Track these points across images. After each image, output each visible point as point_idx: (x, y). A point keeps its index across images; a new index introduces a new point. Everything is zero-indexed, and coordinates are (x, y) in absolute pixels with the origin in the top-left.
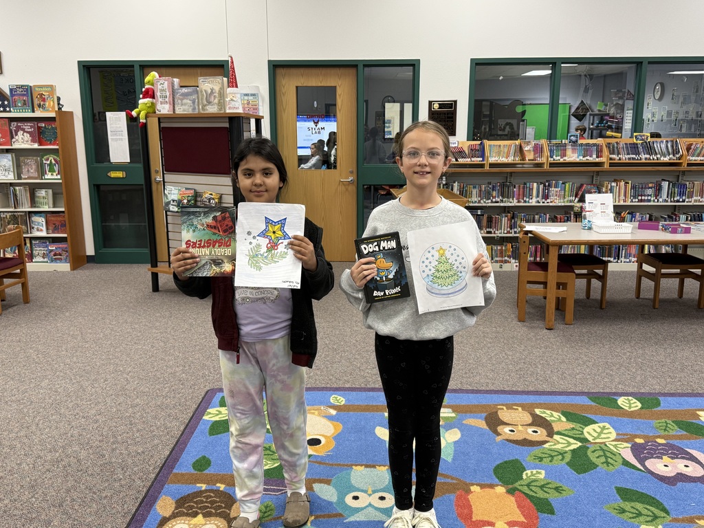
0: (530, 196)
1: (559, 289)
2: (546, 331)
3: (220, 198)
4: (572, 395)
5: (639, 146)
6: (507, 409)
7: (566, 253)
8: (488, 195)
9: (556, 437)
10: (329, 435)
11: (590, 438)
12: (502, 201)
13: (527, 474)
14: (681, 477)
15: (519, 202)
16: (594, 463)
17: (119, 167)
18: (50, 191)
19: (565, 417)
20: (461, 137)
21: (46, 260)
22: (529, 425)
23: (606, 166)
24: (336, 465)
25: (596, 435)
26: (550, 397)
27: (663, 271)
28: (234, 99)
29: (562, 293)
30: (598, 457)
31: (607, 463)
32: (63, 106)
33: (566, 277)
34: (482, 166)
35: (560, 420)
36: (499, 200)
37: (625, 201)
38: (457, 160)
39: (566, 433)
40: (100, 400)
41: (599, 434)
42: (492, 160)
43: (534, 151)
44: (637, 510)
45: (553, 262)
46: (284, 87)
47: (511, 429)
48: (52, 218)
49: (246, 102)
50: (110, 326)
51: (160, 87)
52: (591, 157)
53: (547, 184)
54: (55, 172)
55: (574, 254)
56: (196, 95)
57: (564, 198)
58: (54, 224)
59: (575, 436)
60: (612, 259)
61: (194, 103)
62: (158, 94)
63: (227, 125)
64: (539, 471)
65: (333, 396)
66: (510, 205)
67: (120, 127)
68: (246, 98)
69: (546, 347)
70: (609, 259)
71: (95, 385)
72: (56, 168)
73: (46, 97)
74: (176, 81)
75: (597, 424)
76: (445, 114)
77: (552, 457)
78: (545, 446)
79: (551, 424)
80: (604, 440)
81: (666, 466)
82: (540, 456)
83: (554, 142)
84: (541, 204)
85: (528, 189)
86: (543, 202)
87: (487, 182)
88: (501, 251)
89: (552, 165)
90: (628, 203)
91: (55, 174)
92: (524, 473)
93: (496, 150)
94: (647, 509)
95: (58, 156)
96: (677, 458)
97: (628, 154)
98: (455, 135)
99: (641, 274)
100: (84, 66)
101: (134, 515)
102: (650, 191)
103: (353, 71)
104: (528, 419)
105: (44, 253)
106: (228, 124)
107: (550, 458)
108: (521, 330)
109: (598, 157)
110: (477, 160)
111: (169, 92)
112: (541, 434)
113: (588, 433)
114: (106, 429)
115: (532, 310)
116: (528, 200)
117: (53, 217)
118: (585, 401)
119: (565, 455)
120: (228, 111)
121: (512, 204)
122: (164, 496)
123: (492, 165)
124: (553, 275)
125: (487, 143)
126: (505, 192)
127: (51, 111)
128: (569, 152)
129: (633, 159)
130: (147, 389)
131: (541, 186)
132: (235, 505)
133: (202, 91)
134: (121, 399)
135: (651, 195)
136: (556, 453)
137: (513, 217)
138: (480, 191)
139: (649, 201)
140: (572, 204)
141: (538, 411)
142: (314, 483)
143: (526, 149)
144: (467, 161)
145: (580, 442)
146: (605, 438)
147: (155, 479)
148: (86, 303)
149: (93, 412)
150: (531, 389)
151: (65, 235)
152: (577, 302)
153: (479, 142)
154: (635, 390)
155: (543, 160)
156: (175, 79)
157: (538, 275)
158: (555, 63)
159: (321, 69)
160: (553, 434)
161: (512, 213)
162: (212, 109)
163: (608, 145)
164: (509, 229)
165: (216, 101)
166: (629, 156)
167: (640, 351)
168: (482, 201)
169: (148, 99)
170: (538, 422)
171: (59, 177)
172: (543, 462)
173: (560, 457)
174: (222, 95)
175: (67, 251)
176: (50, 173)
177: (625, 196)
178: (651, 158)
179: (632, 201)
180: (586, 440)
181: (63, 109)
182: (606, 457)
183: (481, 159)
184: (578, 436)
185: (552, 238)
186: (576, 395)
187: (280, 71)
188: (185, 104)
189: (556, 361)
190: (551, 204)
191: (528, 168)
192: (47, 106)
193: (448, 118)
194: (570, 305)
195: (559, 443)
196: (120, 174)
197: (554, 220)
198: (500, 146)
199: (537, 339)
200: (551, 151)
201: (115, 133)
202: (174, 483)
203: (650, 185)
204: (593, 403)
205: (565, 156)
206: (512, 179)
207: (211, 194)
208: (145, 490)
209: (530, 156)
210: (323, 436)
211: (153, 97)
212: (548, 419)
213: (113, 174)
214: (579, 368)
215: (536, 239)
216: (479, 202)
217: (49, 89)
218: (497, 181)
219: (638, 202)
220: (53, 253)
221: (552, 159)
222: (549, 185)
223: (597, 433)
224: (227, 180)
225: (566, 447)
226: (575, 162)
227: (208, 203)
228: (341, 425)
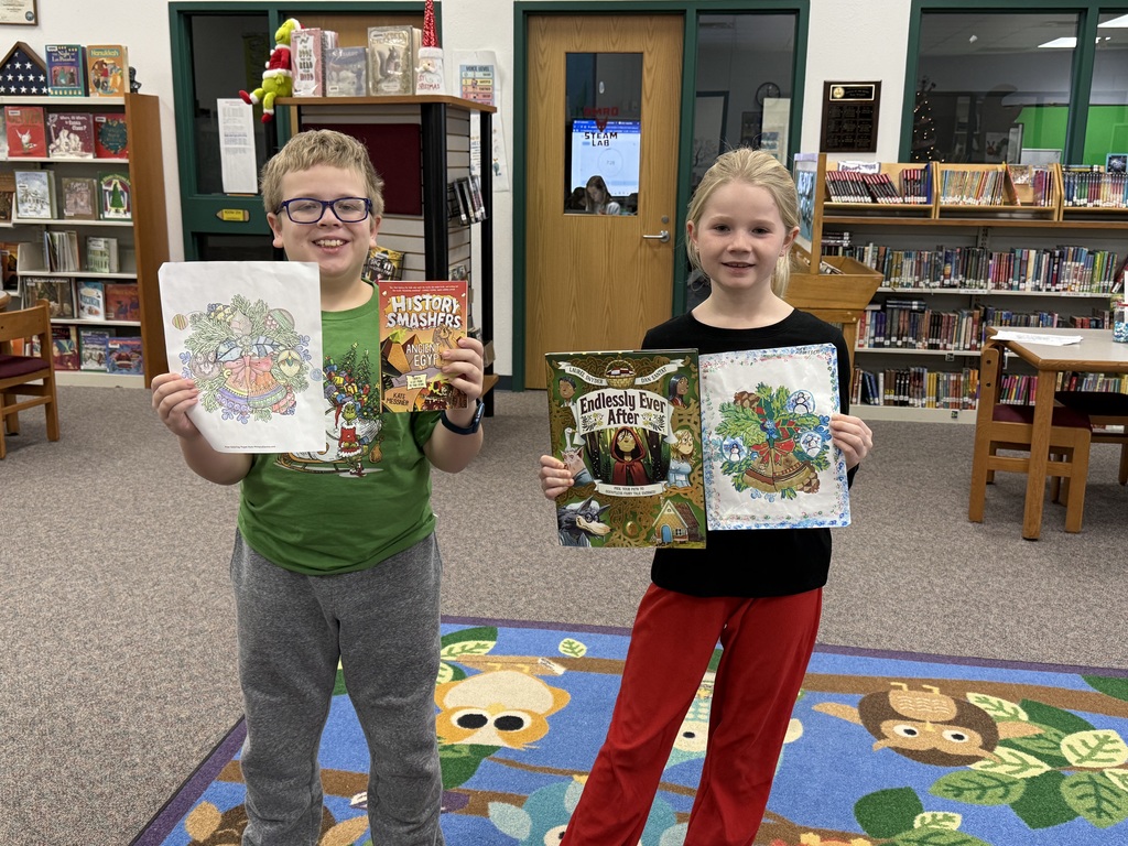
0: (1022, 275)
1: (1061, 460)
2: (1023, 542)
3: (402, 260)
4: (1050, 670)
6: (910, 688)
7: (1091, 390)
8: (935, 272)
9: (1000, 751)
10: (540, 711)
11: (1072, 759)
12: (963, 285)
13: (923, 818)
15: (998, 287)
16: (1070, 809)
17: (238, 201)
18: (114, 242)
19: (1028, 712)
20: (886, 155)
21: (103, 367)
22: (949, 723)
24: (541, 769)
25: (1084, 752)
26: (1004, 670)
28: (431, 68)
29: (1062, 469)
30: (1081, 798)
31: (1099, 811)
32: (140, 85)
33: (1073, 436)
34: (926, 213)
35: (1015, 717)
36: (956, 282)
38: (874, 200)
39: (1023, 743)
40: (136, 619)
41: (1094, 751)
42: (948, 201)
43: (1034, 185)
45: (1044, 404)
46: (543, 54)
47: (908, 728)
48: (115, 291)
49: (469, 82)
50: (190, 488)
51: (300, 47)
53: (1057, 253)
54: (122, 206)
55: (1107, 394)
56: (364, 62)
57: (1092, 282)
58: (119, 302)
59: (1040, 751)
61: (359, 75)
62: (297, 60)
63: (417, 120)
64: (951, 814)
65: (566, 640)
66: (980, 292)
67: (242, 127)
68: (471, 74)
69: (1016, 574)
71: (135, 591)
72: (124, 200)
73: (109, 68)
74: (330, 35)
75: (1092, 732)
76: (856, 108)
77: (984, 789)
78: (972, 766)
79: (994, 724)
80: (1101, 765)
82: (959, 785)
83: (1075, 168)
84: (1044, 293)
85: (1018, 262)
86: (1048, 290)
87: (934, 245)
88: (957, 384)
89: (1068, 214)
91: (121, 210)
92: (919, 817)
93: (956, 181)
95: (128, 178)
98: (874, 150)
100: (179, 12)
101: (142, 832)
103: (676, 22)
104: (949, 709)
105: (100, 355)
106: (420, 118)
107: (978, 792)
108: (972, 539)
110: (916, 201)
111: (316, 55)
112: (972, 740)
113: (1071, 747)
114: (134, 670)
115: (1002, 502)
116: (1016, 283)
117: (118, 288)
118: (1076, 682)
119: (1013, 787)
120: (418, 92)
121: (985, 292)
122: (204, 803)
123: (945, 212)
124: (1043, 431)
125: (939, 168)
126: (970, 265)
127: (117, 94)
128: (1106, 189)
130: (226, 604)
131: (1045, 258)
132: (331, 830)
133: (373, 55)
134: (176, 619)
136: (994, 783)
137: (984, 318)
138: (919, 262)
140: (1109, 295)
141: (972, 697)
142: (492, 800)
143: (1019, 181)
144: (897, 202)
145: (1049, 764)
146: (1103, 760)
147: (198, 769)
148: (159, 445)
149: (119, 639)
150: (968, 653)
151: (137, 324)
152: (1092, 490)
153: (923, 166)
155: (1052, 204)
156: (327, 33)
157: (1014, 430)
158: (1086, 9)
159: (615, 19)
160: (995, 745)
161: (984, 310)
162: (392, 89)
164: (974, 341)
165: (399, 73)
168: (921, 284)
169: (279, 70)
170: (970, 717)
171: (129, 216)
172: (962, 799)
173: (1001, 791)
174: (411, 61)
175: (140, 353)
176: (113, 209)
180: (1063, 762)
181: (140, 92)
182: (1099, 798)
183: (924, 199)
184: (1047, 752)
185: (1043, 356)
186: (1058, 671)
187: (536, 23)
188: (344, 80)
189: (1032, 602)
190: (1064, 294)
191: (1020, 219)
192: (110, 84)
193: (862, 116)
194: (1077, 496)
195: (1003, 762)
196: (238, 215)
197: (1068, 324)
198: (964, 173)
199: (1001, 558)
200: (1068, 186)
201: (232, 137)
202: (231, 779)
204: (1091, 690)
205: (1098, 198)
206: (987, 242)
207: (386, 252)
208: (174, 788)
209: (1024, 197)
210: (529, 712)
211: (288, 65)
212: (991, 713)
213: (227, 215)
214: (1077, 618)
215: (1024, 364)
216: (916, 285)
217: (115, 53)
218: (956, 245)
220: (115, 355)
221: (1070, 204)
222: (1062, 256)
223: (1089, 748)
224: (417, 226)
225: (1018, 772)
226: (1117, 209)
227: (379, 270)
228: (569, 695)
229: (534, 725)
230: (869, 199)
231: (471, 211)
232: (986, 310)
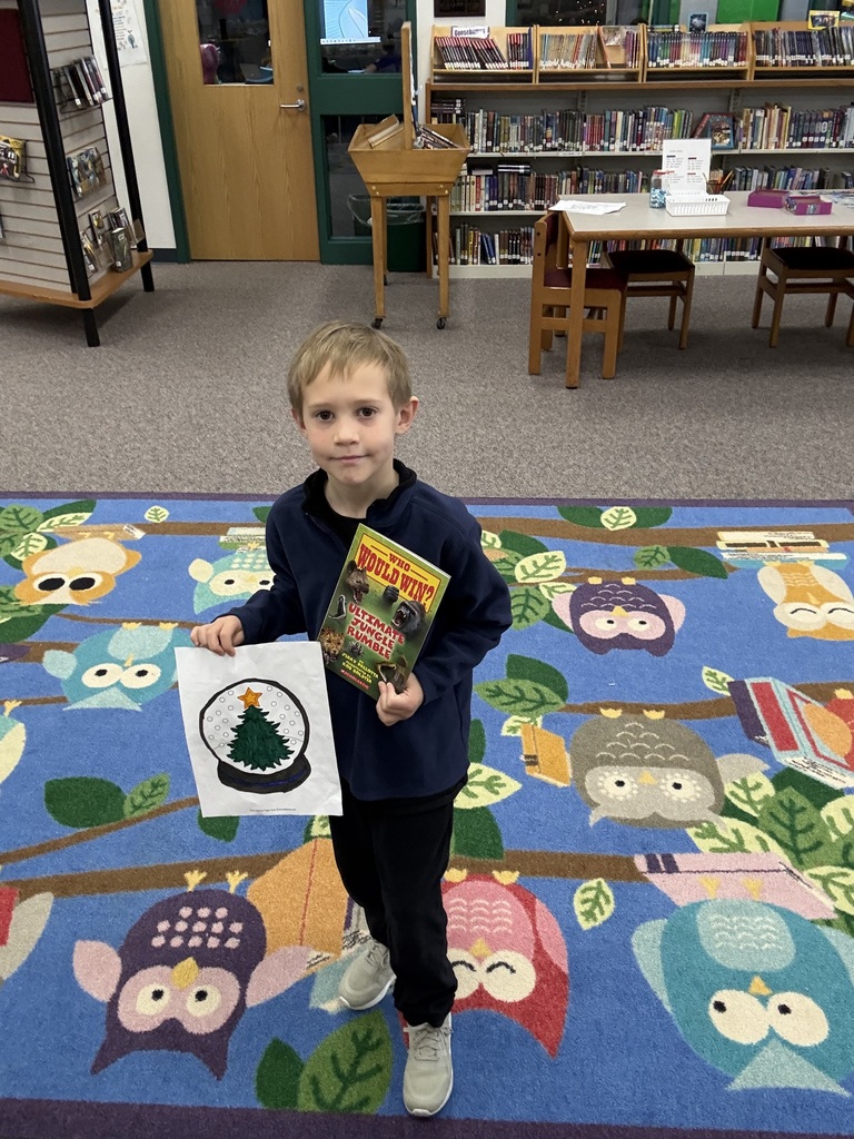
0: (611, 137)
4: (536, 504)
5: (814, 37)
8: (537, 137)
11: (520, 576)
12: (562, 147)
15: (592, 149)
19: (503, 541)
23: (750, 78)
24: (98, 620)
25: (531, 570)
26: (499, 507)
29: (599, 325)
31: (521, 617)
33: (604, 296)
34: (527, 78)
36: (557, 145)
37: (777, 146)
38: (483, 67)
41: (539, 569)
42: (546, 65)
43: (624, 47)
44: (521, 692)
45: (578, 277)
52: (725, 59)
53: (641, 113)
60: (747, 255)
66: (576, 154)
70: (742, 253)
75: (544, 554)
80: (539, 580)
81: (610, 622)
84: (630, 153)
85: (607, 124)
86: (634, 150)
87: (536, 110)
89: (652, 76)
90: (784, 150)
93: (552, 44)
94: (537, 690)
96: (636, 609)
97: (793, 53)
98: (483, 14)
102: (824, 127)
109: (736, 60)
110: (520, 66)
113: (523, 568)
116: (607, 144)
121: (580, 154)
123: (545, 77)
124: (579, 293)
125: (539, 31)
126: (567, 133)
128: (685, 50)
129: (801, 63)
131: (631, 119)
135: (825, 135)
137: (580, 179)
138: (524, 127)
139: (821, 145)
143: (612, 43)
144: (503, 67)
152: (624, 337)
153: (525, 30)
155: (638, 66)
157: (560, 293)
161: (580, 169)
163: (757, 35)
166: (793, 58)
168: (526, 148)
177: (779, 135)
178: (834, 61)
179: (790, 147)
180: (512, 580)
182: (526, 607)
183: (526, 64)
186: (542, 504)
190: (647, 153)
191: (612, 82)
198: (561, 37)
199: (540, 406)
200: (653, 48)
203: (826, 115)
204: (560, 518)
205: (679, 58)
206: (586, 104)
207: (7, 141)
209: (613, 59)
216: (522, 149)
218: (555, 109)
219: (801, 147)
221: (655, 64)
222: (646, 117)
226: (695, 69)
227: (3, 159)
228: (140, 556)
229: (103, 584)
230: (478, 65)
231: (88, 94)
232: (582, 171)
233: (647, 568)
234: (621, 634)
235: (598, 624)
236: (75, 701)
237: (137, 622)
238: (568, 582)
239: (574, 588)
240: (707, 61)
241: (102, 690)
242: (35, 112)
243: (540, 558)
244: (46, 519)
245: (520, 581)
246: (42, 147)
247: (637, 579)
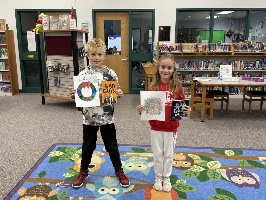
0: (200, 66)
1: (208, 105)
2: (201, 122)
3: (68, 66)
4: (205, 149)
5: (247, 46)
6: (177, 154)
7: (215, 90)
8: (183, 66)
9: (195, 166)
10: (98, 163)
11: (209, 167)
12: (189, 69)
13: (178, 181)
14: (245, 184)
15: (196, 69)
16: (208, 178)
17: (32, 53)
18: (4, 63)
19: (200, 158)
20: (172, 42)
21: (2, 91)
22: (184, 161)
23: (233, 54)
24: (98, 176)
25: (212, 165)
26: (196, 149)
27: (253, 98)
28: (73, 24)
29: (208, 107)
30: (211, 175)
31: (214, 178)
32: (9, 28)
33: (210, 100)
34: (181, 54)
35: (198, 159)
36: (187, 68)
37: (240, 69)
38: (170, 51)
39: (199, 164)
40: (8, 147)
41: (214, 165)
42: (185, 51)
43: (202, 48)
44: (223, 198)
45: (204, 94)
46: (99, 20)
47: (176, 162)
49: (83, 27)
50: (21, 118)
51: (44, 19)
52: (226, 50)
53: (207, 62)
54: (5, 55)
55: (218, 91)
56: (58, 22)
57: (215, 68)
58: (5, 77)
59: (203, 166)
60: (234, 94)
61: (57, 25)
62: (43, 22)
63: (71, 35)
64: (184, 180)
66: (192, 70)
67: (32, 37)
68: (83, 25)
69: (199, 129)
70: (233, 93)
71: (8, 141)
72: (6, 53)
74: (51, 17)
75: (214, 161)
76: (165, 32)
77: (191, 174)
78: (189, 170)
79: (194, 161)
80: (215, 168)
81: (240, 179)
82: (186, 174)
83: (211, 44)
85: (199, 64)
86: (206, 69)
87: (182, 61)
88: (188, 89)
89: (210, 54)
90: (242, 70)
91: (5, 56)
92: (177, 181)
93: (186, 47)
94: (227, 198)
95: (7, 49)
96: (245, 176)
97: (242, 49)
98: (170, 41)
99: (244, 99)
100: (17, 12)
101: (8, 195)
102: (251, 65)
103: (127, 14)
104: (184, 158)
105: (2, 88)
106: (71, 34)
107: (190, 175)
108: (190, 122)
109: (229, 50)
110: (178, 51)
111: (48, 21)
113: (209, 165)
114: (7, 159)
115: (197, 114)
116: (199, 68)
117: (5, 73)
118: (211, 151)
119: (197, 174)
120: (70, 29)
121: (193, 70)
122: (22, 187)
123: (184, 54)
124: (204, 99)
125: (183, 44)
126: (190, 65)
127: (4, 30)
128: (217, 48)
129: (244, 51)
130: (29, 143)
131: (205, 63)
132: (51, 192)
133: (60, 21)
134: (17, 147)
135: (251, 67)
136: (193, 173)
137: (193, 76)
138: (180, 64)
139: (251, 69)
140: (218, 70)
141: (189, 155)
143: (199, 47)
144: (174, 52)
145: (205, 168)
146: (216, 167)
147: (21, 180)
149: (4, 152)
150: (189, 146)
151: (10, 81)
152: (215, 111)
153: (180, 44)
154: (234, 147)
155: (206, 51)
156: (50, 16)
157: (198, 99)
158: (212, 11)
159: (114, 13)
160: (194, 165)
162: (65, 28)
163: (234, 45)
164: (191, 81)
165: (66, 25)
166: (242, 50)
167: (239, 131)
168: (180, 69)
169: (40, 24)
170: (189, 159)
171: (7, 57)
172: (186, 177)
173: (194, 175)
174: (69, 22)
175: (10, 88)
176: (4, 56)
177: (240, 67)
178: (252, 51)
179: (243, 69)
180: (207, 168)
181: (9, 29)
182: (214, 175)
183: (180, 51)
184: (204, 166)
186: (207, 149)
187: (97, 14)
188: (54, 26)
189: (202, 134)
190: (209, 70)
191: (200, 55)
192: (2, 28)
193: (167, 34)
194: (211, 112)
195: (195, 168)
196: (32, 56)
197: (210, 76)
198: (188, 45)
199: (196, 126)
200: (209, 48)
201: (30, 39)
202: (29, 182)
203: (251, 62)
204: (214, 152)
205: (216, 50)
206: (193, 60)
207: (65, 64)
208: (16, 184)
209: (200, 50)
210: (96, 164)
211: (42, 23)
212: (193, 158)
213: (29, 56)
214: (211, 138)
215: (200, 85)
216: (179, 69)
217: (3, 21)
218: (187, 60)
219: (246, 69)
220: (5, 88)
221: (210, 51)
222: (208, 62)
223: (213, 165)
224: (71, 58)
225: (198, 170)
226: (219, 52)
227: (63, 68)
228: (105, 159)
229: (97, 166)
230: (169, 51)
231: (84, 55)
232: (193, 74)
233: (243, 165)
234: (244, 183)
235: (237, 180)
236: (98, 198)
237: (109, 176)
238: (223, 169)
239: (226, 170)
240: (222, 51)
241: (104, 195)
242: (72, 58)
243: (213, 162)
244: (78, 150)
245: (210, 168)
246: (73, 65)
247: (242, 168)
